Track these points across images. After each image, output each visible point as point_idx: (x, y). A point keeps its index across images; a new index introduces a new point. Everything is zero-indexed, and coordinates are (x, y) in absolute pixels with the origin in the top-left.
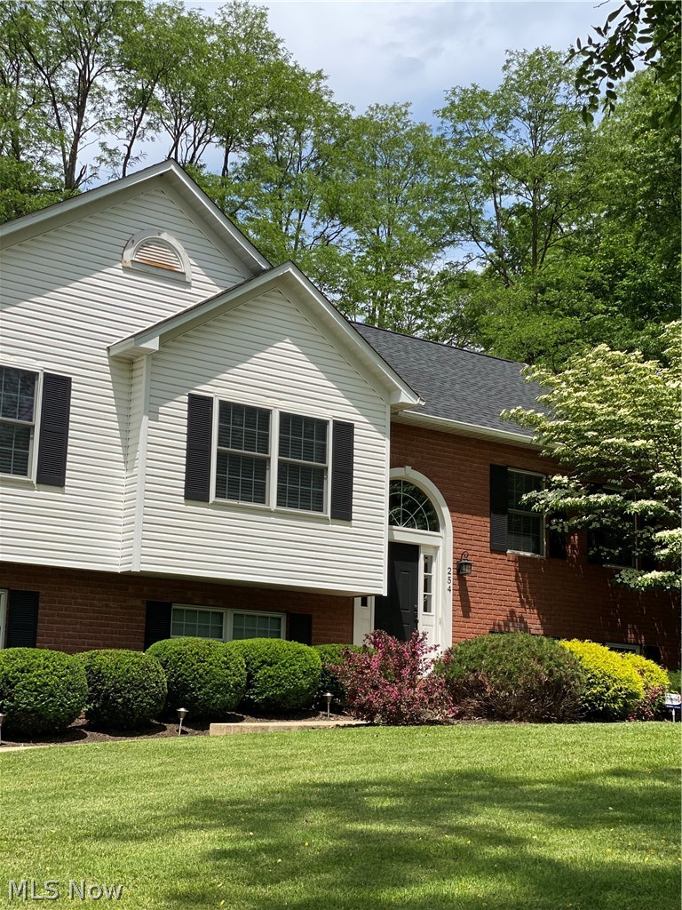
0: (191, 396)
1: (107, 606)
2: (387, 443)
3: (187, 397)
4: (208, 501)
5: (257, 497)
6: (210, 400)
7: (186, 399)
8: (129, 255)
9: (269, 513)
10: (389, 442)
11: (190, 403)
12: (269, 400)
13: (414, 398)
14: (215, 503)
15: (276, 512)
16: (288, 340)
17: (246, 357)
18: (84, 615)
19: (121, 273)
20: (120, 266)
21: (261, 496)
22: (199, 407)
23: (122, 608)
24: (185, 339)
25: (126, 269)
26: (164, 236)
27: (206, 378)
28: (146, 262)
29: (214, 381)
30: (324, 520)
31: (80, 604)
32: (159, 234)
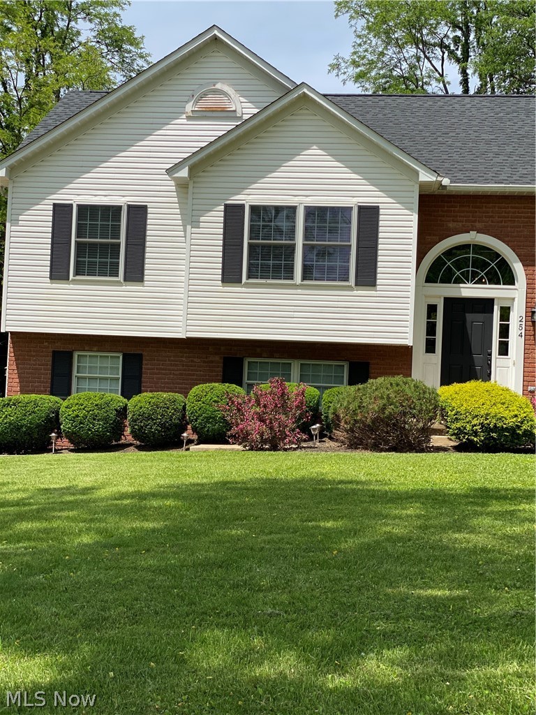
0: (226, 206)
1: (192, 361)
2: (415, 217)
3: (223, 207)
4: (241, 282)
5: (286, 275)
6: (242, 206)
7: (222, 208)
8: (189, 107)
9: (295, 286)
10: (417, 216)
11: (225, 211)
12: (296, 199)
13: (433, 175)
14: (246, 284)
15: (301, 285)
16: (315, 147)
17: (275, 168)
18: (176, 368)
19: (185, 121)
20: (184, 116)
21: (289, 273)
22: (233, 214)
23: (204, 362)
24: (221, 163)
25: (189, 118)
26: (219, 86)
27: (239, 190)
28: (204, 109)
29: (247, 191)
30: (349, 288)
31: (172, 361)
32: (214, 85)
